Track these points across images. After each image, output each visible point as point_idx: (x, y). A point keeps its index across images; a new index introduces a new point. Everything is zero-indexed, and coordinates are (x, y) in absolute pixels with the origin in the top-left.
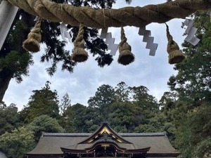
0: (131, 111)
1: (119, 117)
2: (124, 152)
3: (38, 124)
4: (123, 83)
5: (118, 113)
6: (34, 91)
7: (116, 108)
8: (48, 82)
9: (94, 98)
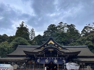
0: (66, 36)
1: (60, 39)
2: (63, 54)
3: (16, 41)
4: (61, 23)
5: (59, 37)
6: (17, 28)
7: (58, 35)
8: (23, 22)
9: (47, 31)
